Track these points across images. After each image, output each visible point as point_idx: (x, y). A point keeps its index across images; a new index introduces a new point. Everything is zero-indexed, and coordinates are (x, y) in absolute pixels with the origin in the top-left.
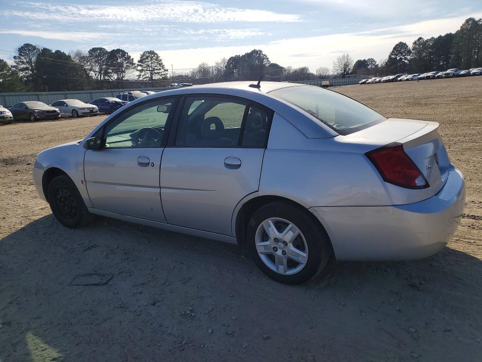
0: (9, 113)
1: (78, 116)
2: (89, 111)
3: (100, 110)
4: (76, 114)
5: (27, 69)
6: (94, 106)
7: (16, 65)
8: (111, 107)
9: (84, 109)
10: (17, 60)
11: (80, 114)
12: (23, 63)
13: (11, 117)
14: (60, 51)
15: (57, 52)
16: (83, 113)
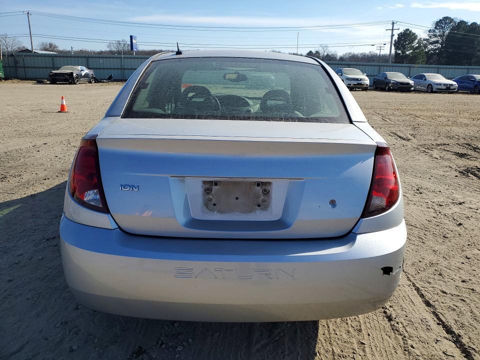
0: (367, 81)
1: (432, 92)
2: (445, 88)
3: (460, 88)
4: (431, 89)
5: (437, 42)
6: (454, 83)
7: (428, 38)
8: (476, 86)
9: (440, 84)
10: (431, 33)
11: (434, 90)
12: (435, 36)
13: (368, 85)
14: (476, 23)
15: (474, 24)
16: (438, 89)
